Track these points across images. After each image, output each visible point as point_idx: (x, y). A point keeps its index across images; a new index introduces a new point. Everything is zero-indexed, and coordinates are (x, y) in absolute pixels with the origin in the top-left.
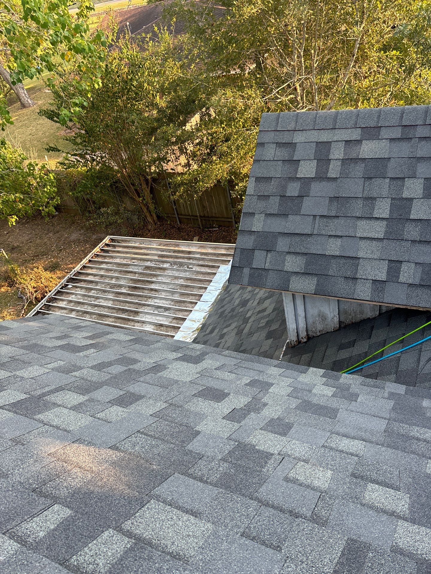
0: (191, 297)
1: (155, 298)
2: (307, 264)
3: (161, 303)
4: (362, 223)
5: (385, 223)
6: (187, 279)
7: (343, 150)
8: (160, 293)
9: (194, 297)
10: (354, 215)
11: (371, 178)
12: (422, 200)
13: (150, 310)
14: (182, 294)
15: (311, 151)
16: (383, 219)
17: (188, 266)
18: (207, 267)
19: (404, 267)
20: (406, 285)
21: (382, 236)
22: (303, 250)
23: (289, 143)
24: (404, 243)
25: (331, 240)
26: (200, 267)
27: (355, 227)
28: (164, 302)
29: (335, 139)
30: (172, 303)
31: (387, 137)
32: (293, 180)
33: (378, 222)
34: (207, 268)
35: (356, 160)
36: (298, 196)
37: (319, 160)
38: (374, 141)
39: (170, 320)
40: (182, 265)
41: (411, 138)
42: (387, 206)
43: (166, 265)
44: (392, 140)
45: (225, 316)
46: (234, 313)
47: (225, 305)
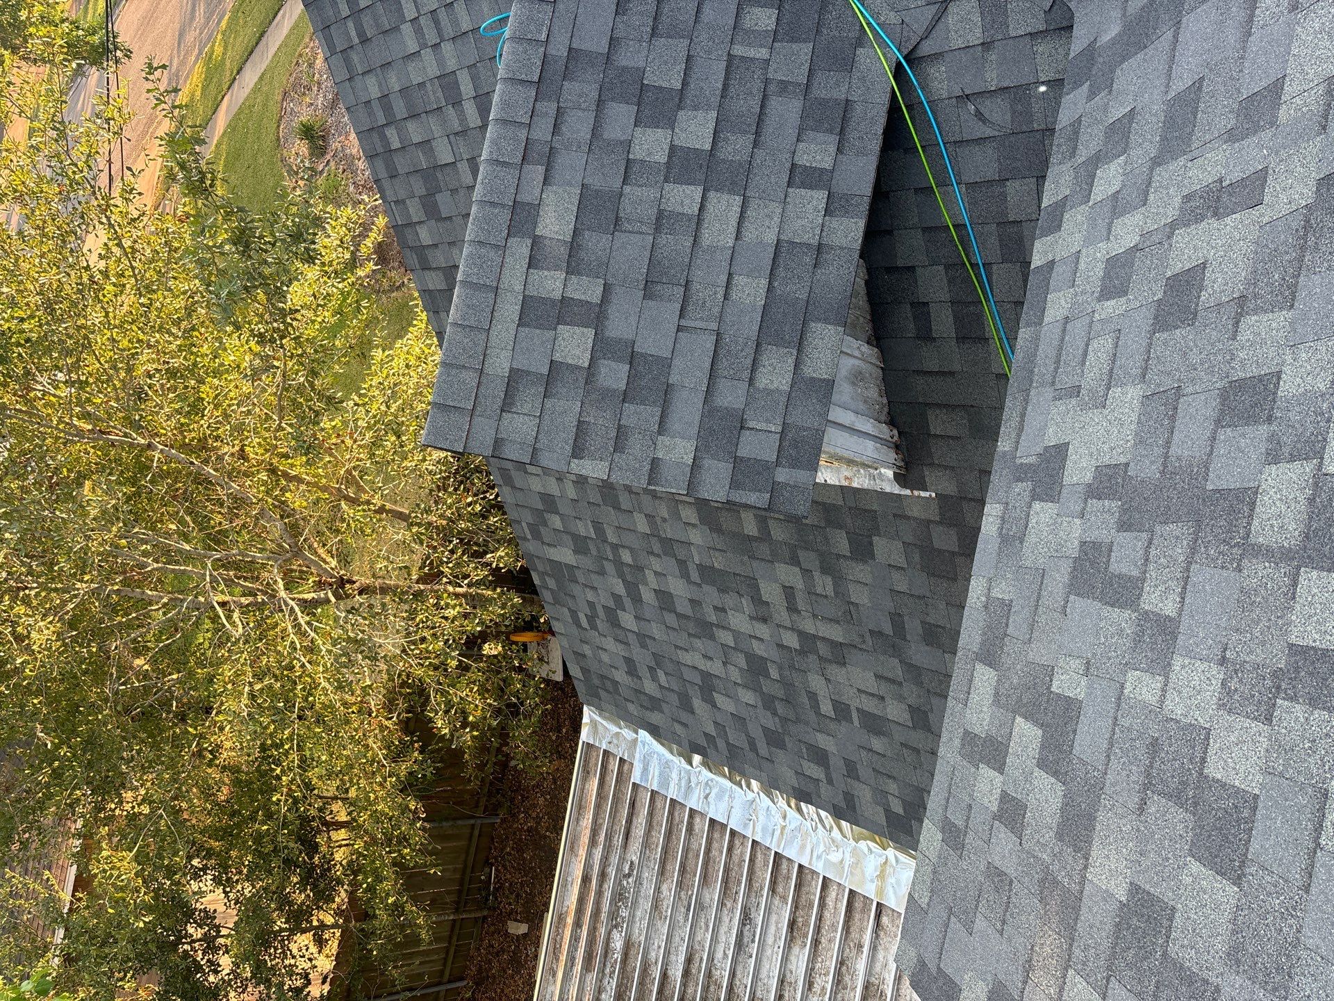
0: (714, 853)
1: (711, 958)
2: (780, 342)
3: (728, 938)
4: (707, 238)
5: (712, 194)
6: (663, 873)
7: (546, 273)
8: (697, 947)
9: (715, 845)
10: (689, 251)
11: (617, 219)
12: (677, 130)
13: (745, 967)
14: (705, 879)
15: (536, 337)
16: (704, 198)
17: (625, 876)
19: (803, 160)
20: (840, 156)
21: (738, 200)
22: (750, 350)
23: (508, 383)
24: (758, 161)
25: (734, 295)
26: (631, 840)
27: (713, 249)
28: (723, 929)
29: (519, 287)
30: (729, 905)
31: (539, 190)
32: (593, 375)
33: (710, 207)
34: (636, 820)
35: (574, 246)
36: (631, 363)
37: (560, 320)
38: (541, 213)
39: (777, 901)
40: (620, 894)
41: (551, 148)
42: (678, 191)
43: (618, 943)
44: (546, 181)
45: (782, 726)
46: (780, 694)
47: (748, 735)
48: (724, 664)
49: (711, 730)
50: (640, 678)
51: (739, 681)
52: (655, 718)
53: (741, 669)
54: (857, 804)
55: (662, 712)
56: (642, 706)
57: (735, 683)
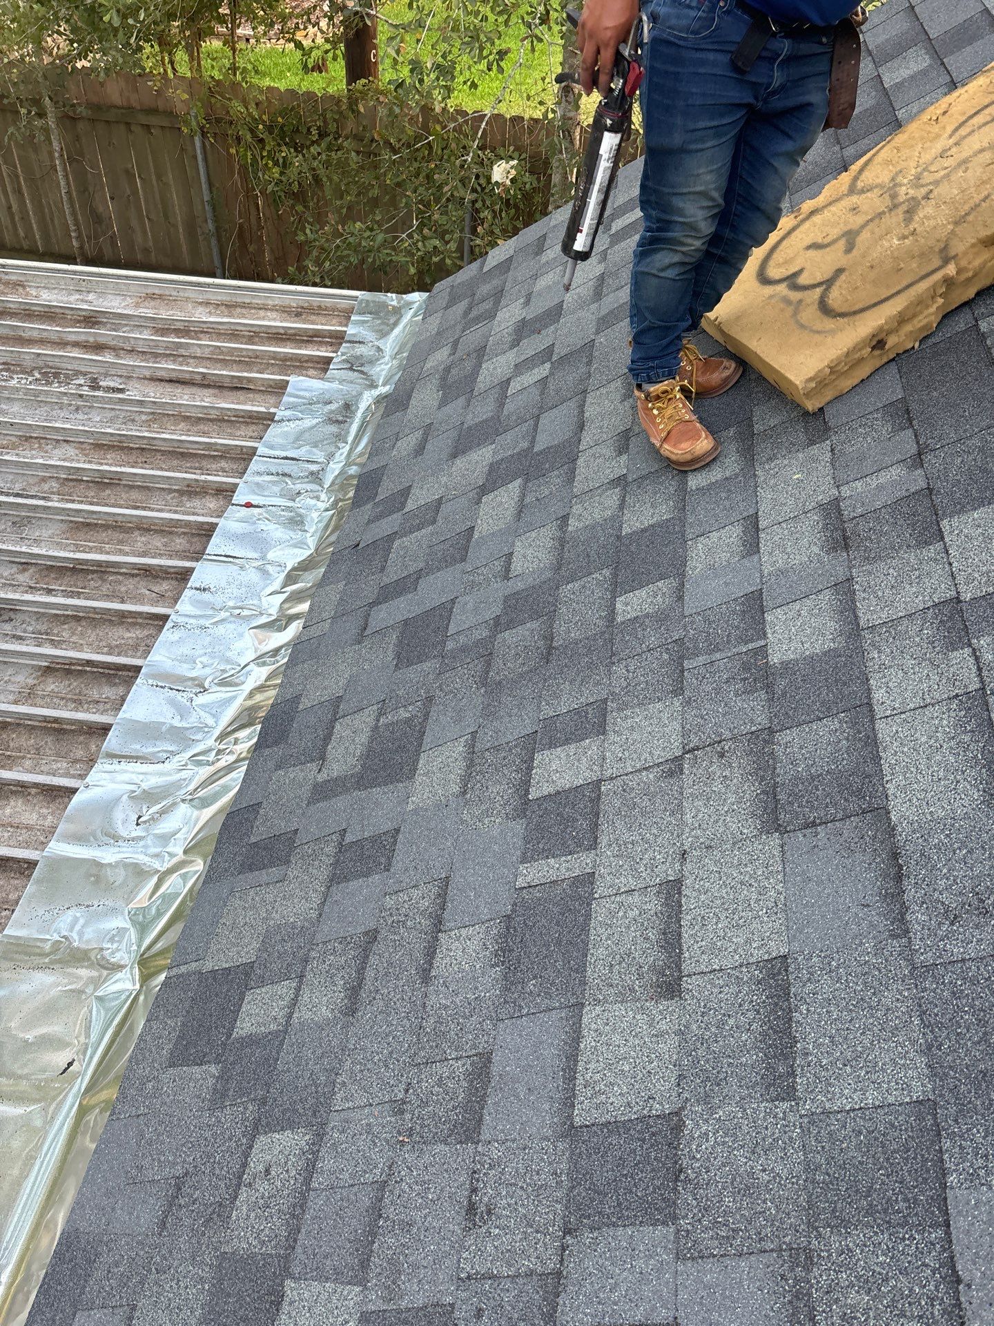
0: (141, 540)
6: (98, 446)
9: (158, 542)
14: (85, 526)
17: (94, 380)
18: (208, 386)
26: (169, 388)
34: (206, 392)
45: (464, 649)
46: (567, 629)
47: (419, 574)
48: (620, 481)
49: (420, 497)
50: (515, 343)
51: (573, 524)
52: (426, 398)
53: (616, 520)
54: (263, 876)
55: (443, 403)
56: (448, 370)
57: (565, 519)
